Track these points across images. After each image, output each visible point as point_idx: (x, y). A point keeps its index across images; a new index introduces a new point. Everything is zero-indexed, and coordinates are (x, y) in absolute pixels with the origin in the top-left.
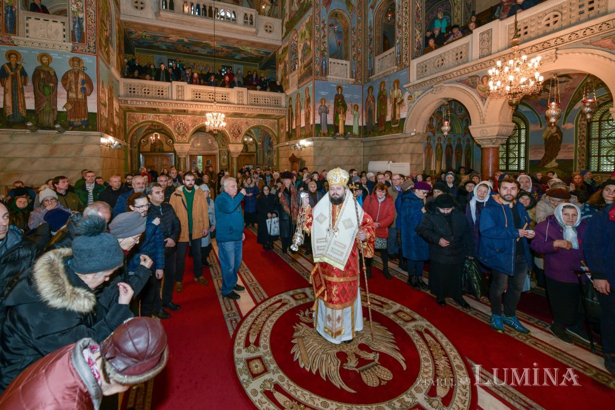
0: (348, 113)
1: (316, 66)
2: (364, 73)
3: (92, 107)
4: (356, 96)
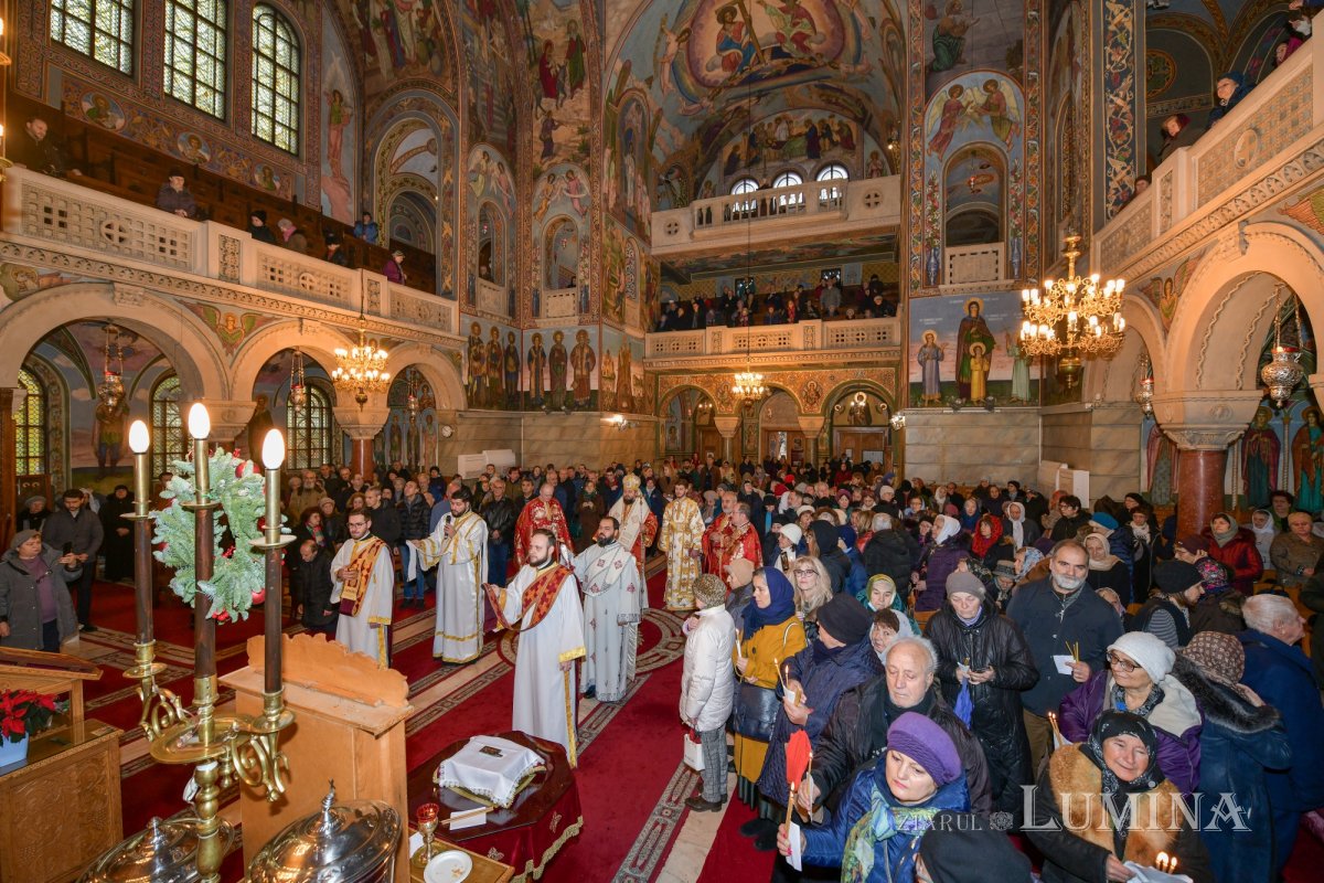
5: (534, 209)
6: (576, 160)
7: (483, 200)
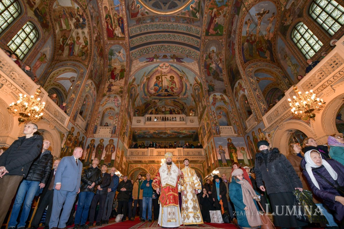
0: (238, 153)
1: (213, 130)
2: (242, 130)
3: (113, 158)
4: (241, 143)
5: (101, 103)
6: (118, 94)
7: (87, 94)
